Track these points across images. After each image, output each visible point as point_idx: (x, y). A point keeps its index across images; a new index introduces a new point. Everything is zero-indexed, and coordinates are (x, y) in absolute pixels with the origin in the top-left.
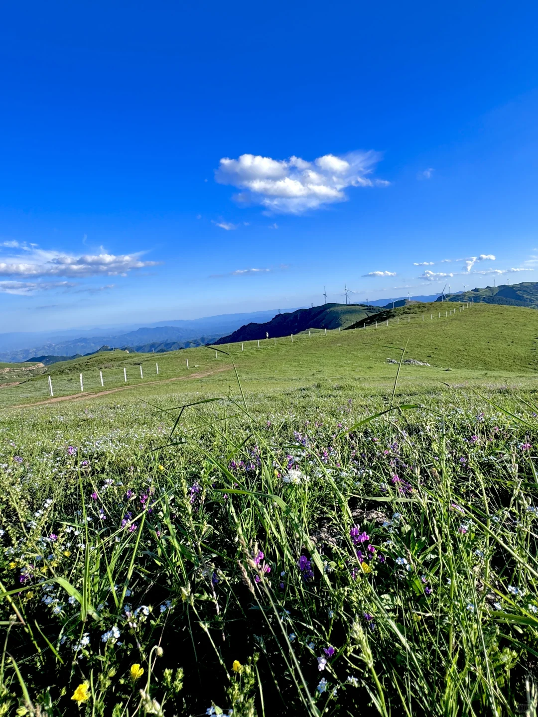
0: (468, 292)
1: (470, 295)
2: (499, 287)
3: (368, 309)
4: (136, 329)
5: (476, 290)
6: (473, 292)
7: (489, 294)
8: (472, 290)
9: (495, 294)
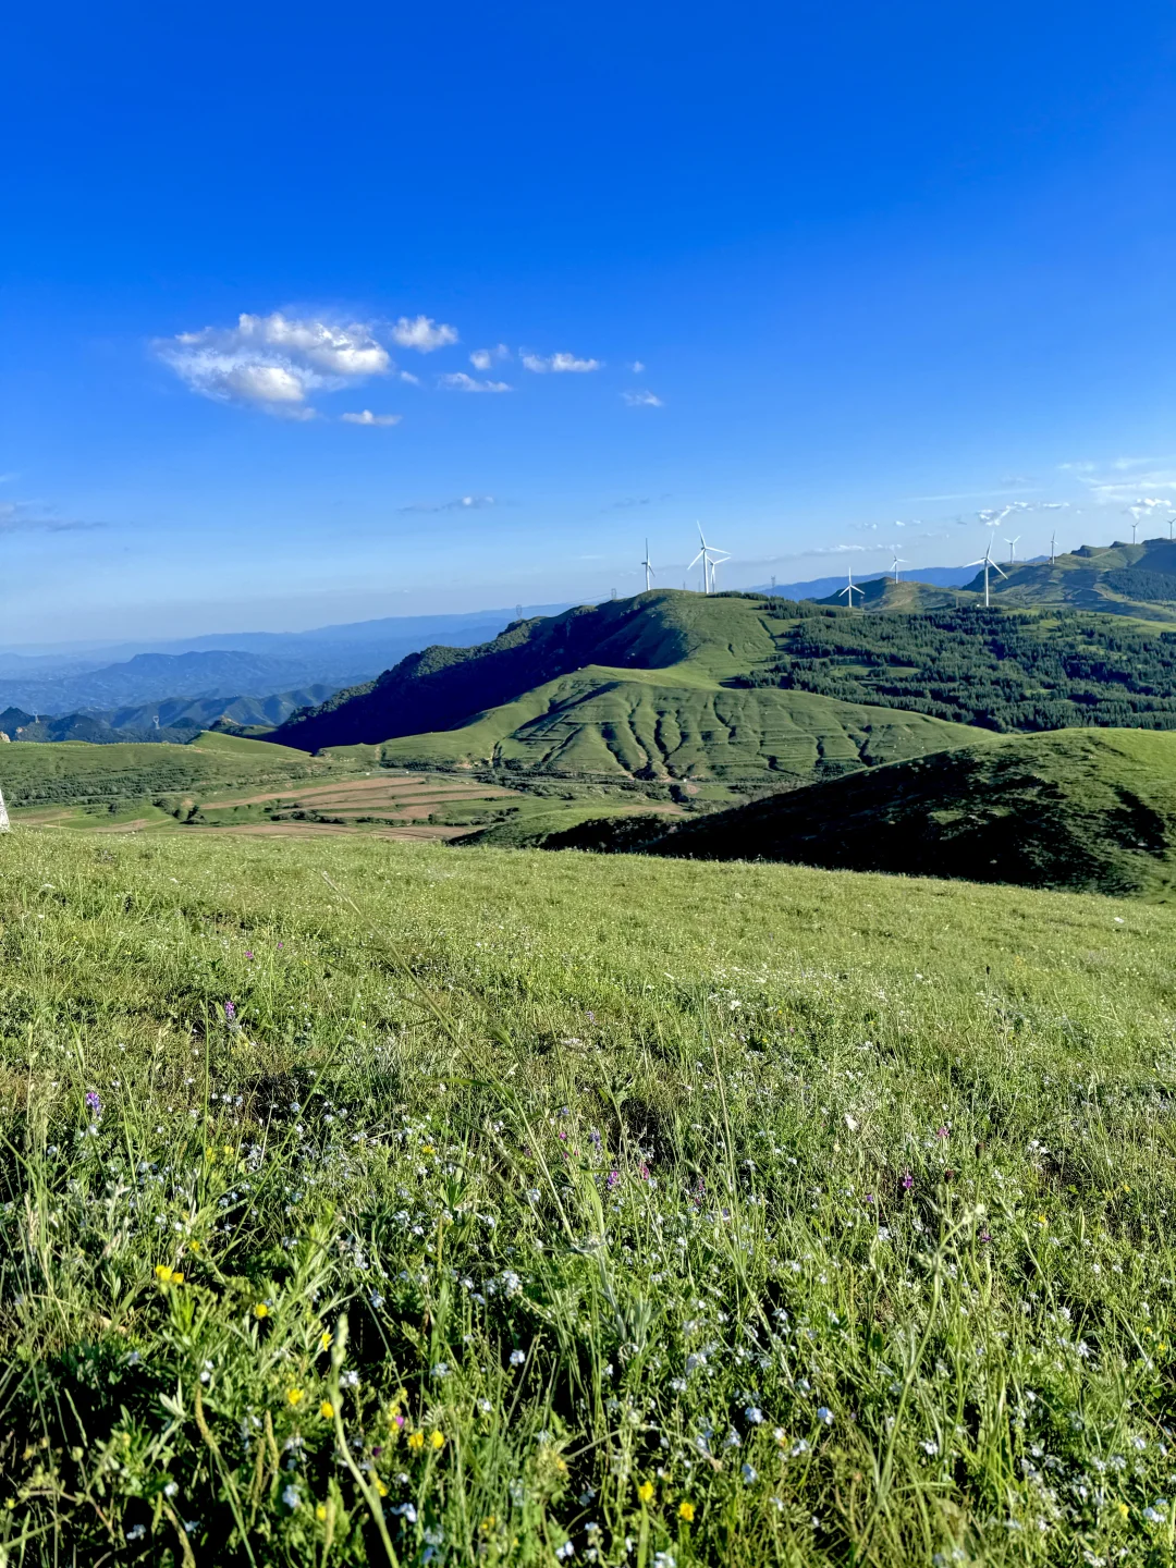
0: (1063, 556)
1: (1067, 567)
2: (1146, 542)
3: (766, 608)
4: (128, 657)
5: (1084, 551)
6: (1075, 557)
7: (1120, 562)
8: (1073, 553)
9: (1134, 562)
